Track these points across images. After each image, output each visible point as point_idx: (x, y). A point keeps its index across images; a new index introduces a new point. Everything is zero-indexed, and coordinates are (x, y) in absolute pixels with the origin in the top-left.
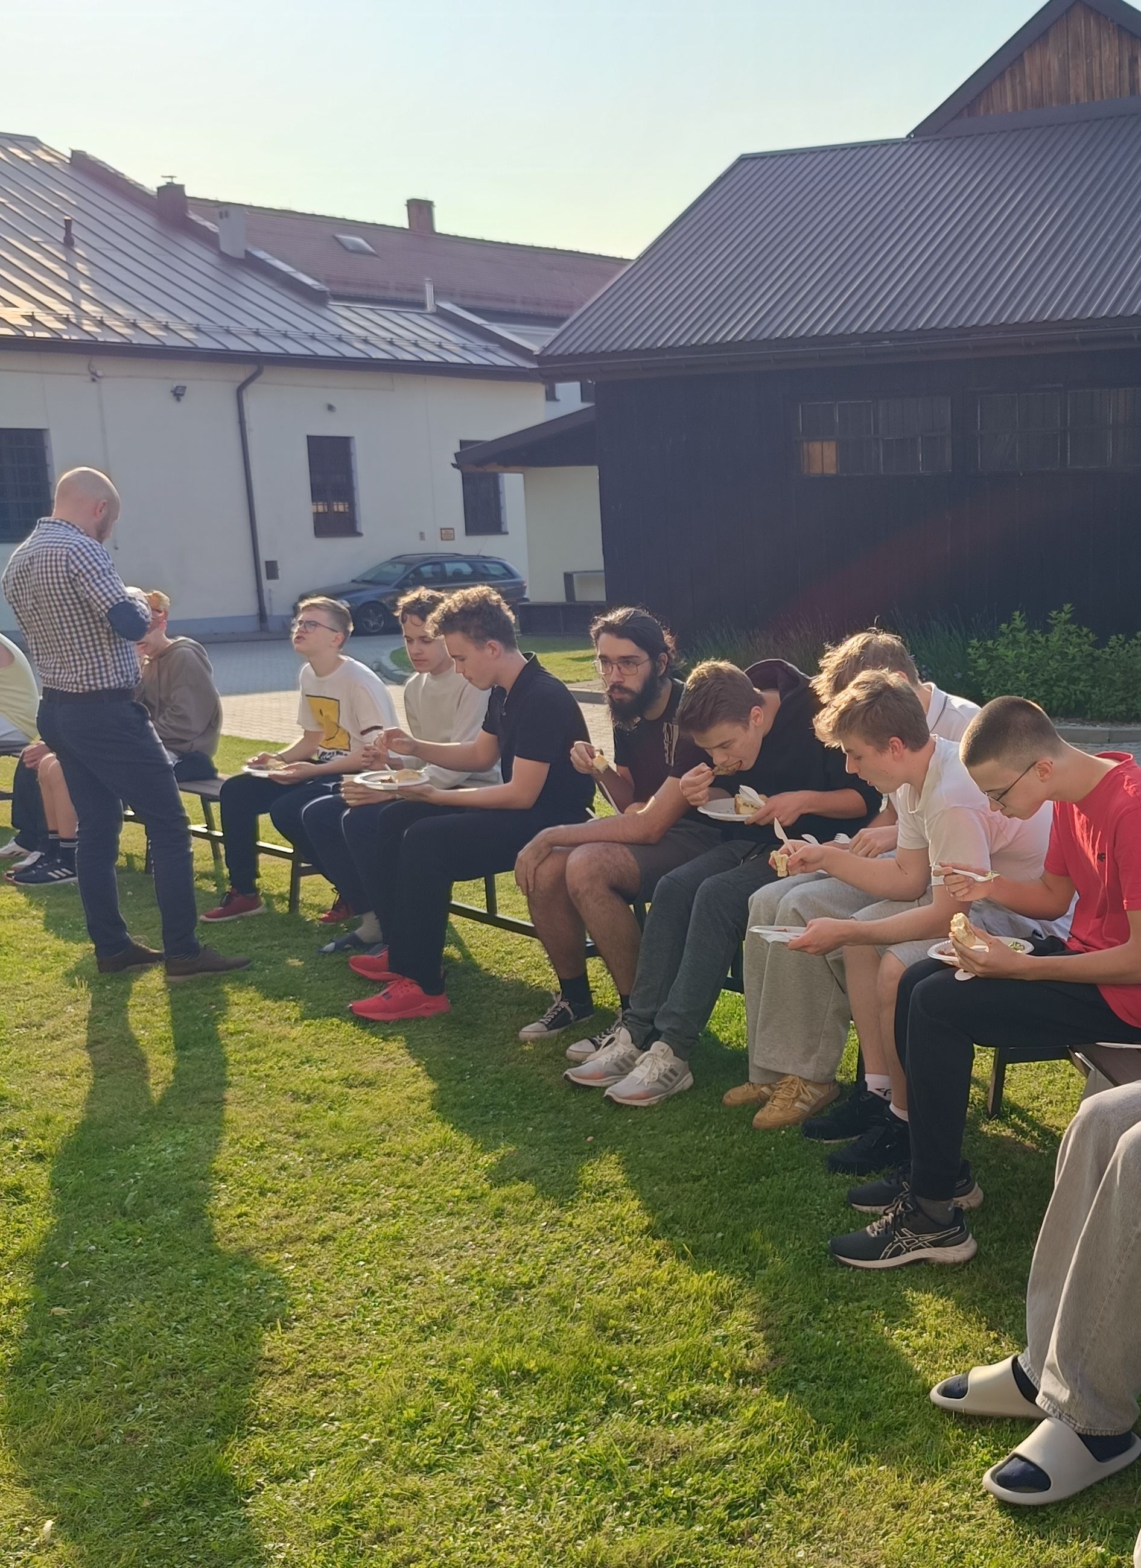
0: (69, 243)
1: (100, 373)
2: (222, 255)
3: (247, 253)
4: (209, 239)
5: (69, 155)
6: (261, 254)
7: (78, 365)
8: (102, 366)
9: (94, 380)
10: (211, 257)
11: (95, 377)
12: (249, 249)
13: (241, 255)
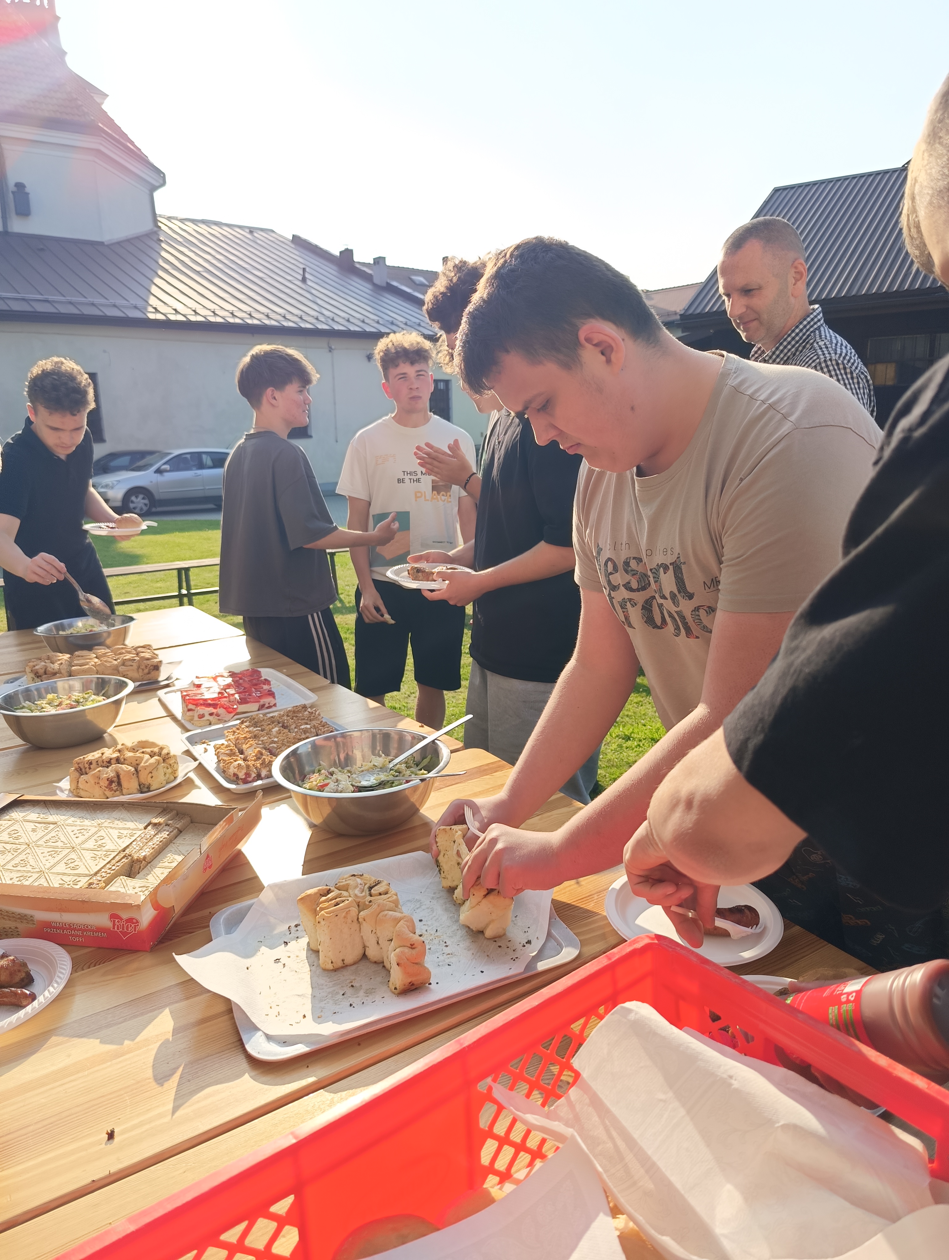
0: (304, 280)
1: (333, 347)
2: (374, 285)
3: (388, 283)
4: (367, 278)
5: (291, 238)
6: (395, 284)
7: (323, 342)
8: (335, 343)
9: (330, 351)
10: (369, 286)
11: (331, 350)
12: (388, 281)
13: (384, 285)
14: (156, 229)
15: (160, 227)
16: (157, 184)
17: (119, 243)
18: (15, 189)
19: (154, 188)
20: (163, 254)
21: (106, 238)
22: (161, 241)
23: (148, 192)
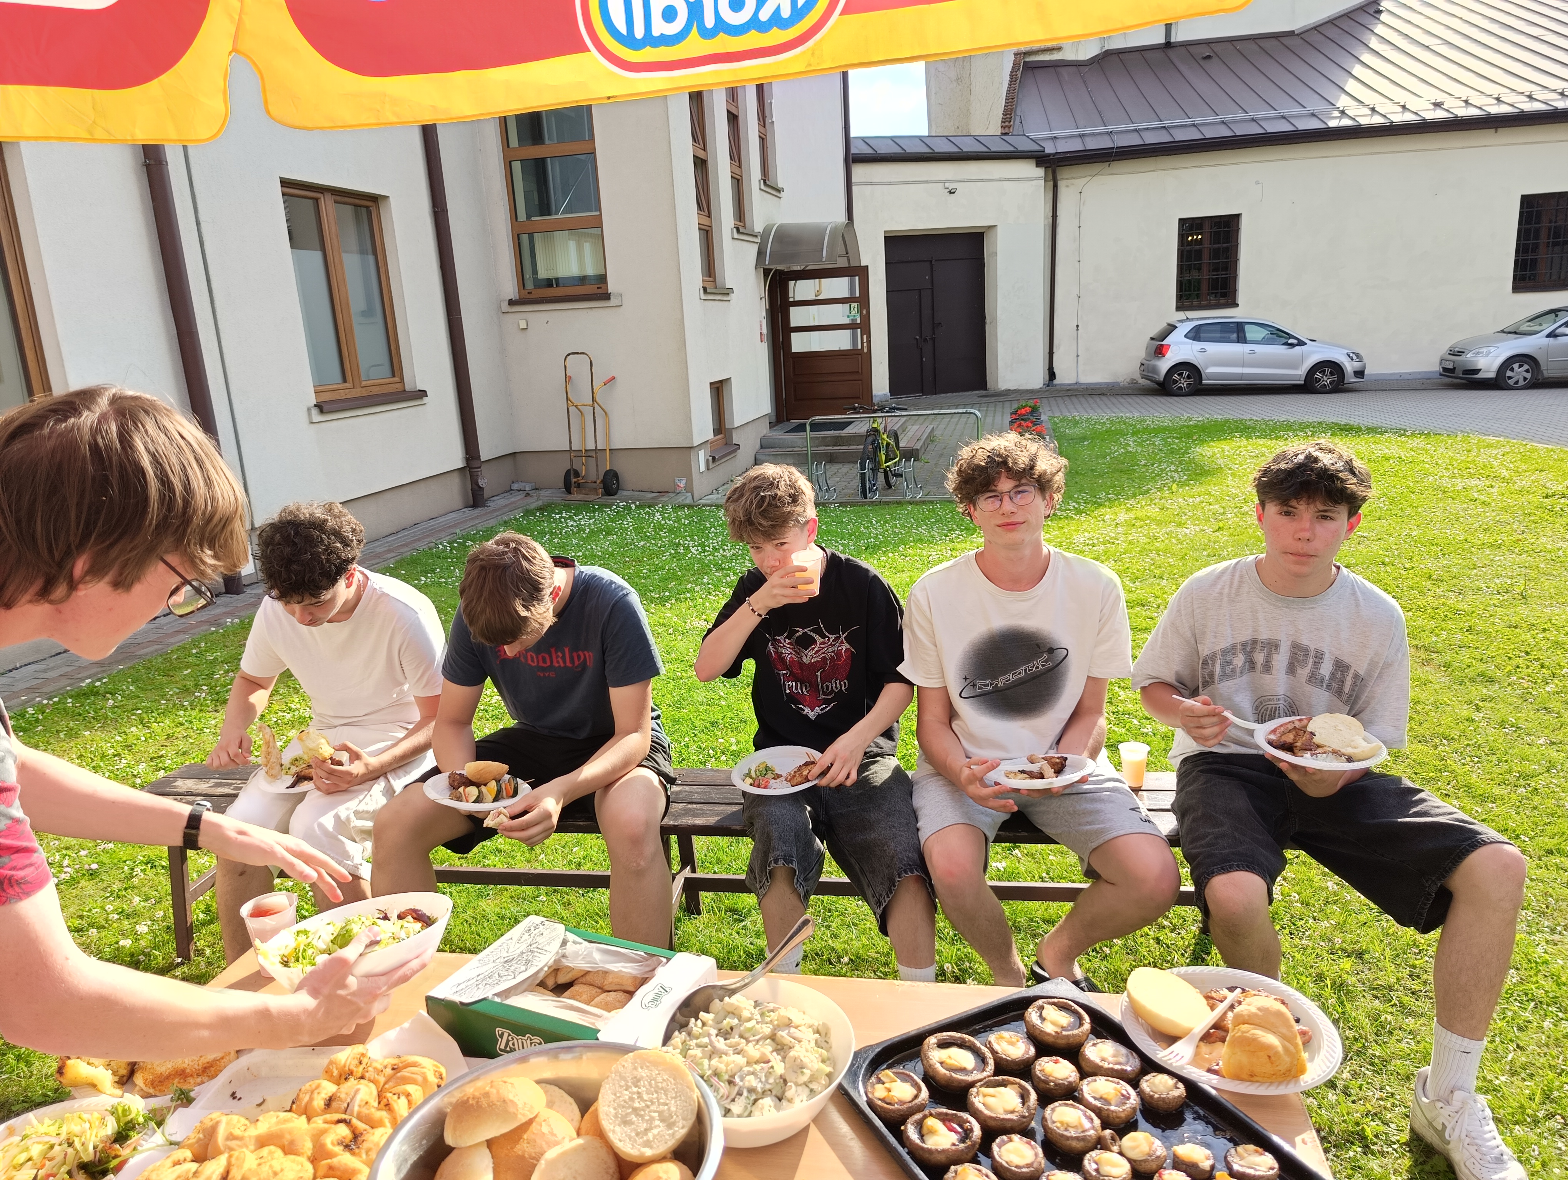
20: (1379, 29)
21: (1301, 23)
22: (1380, 11)
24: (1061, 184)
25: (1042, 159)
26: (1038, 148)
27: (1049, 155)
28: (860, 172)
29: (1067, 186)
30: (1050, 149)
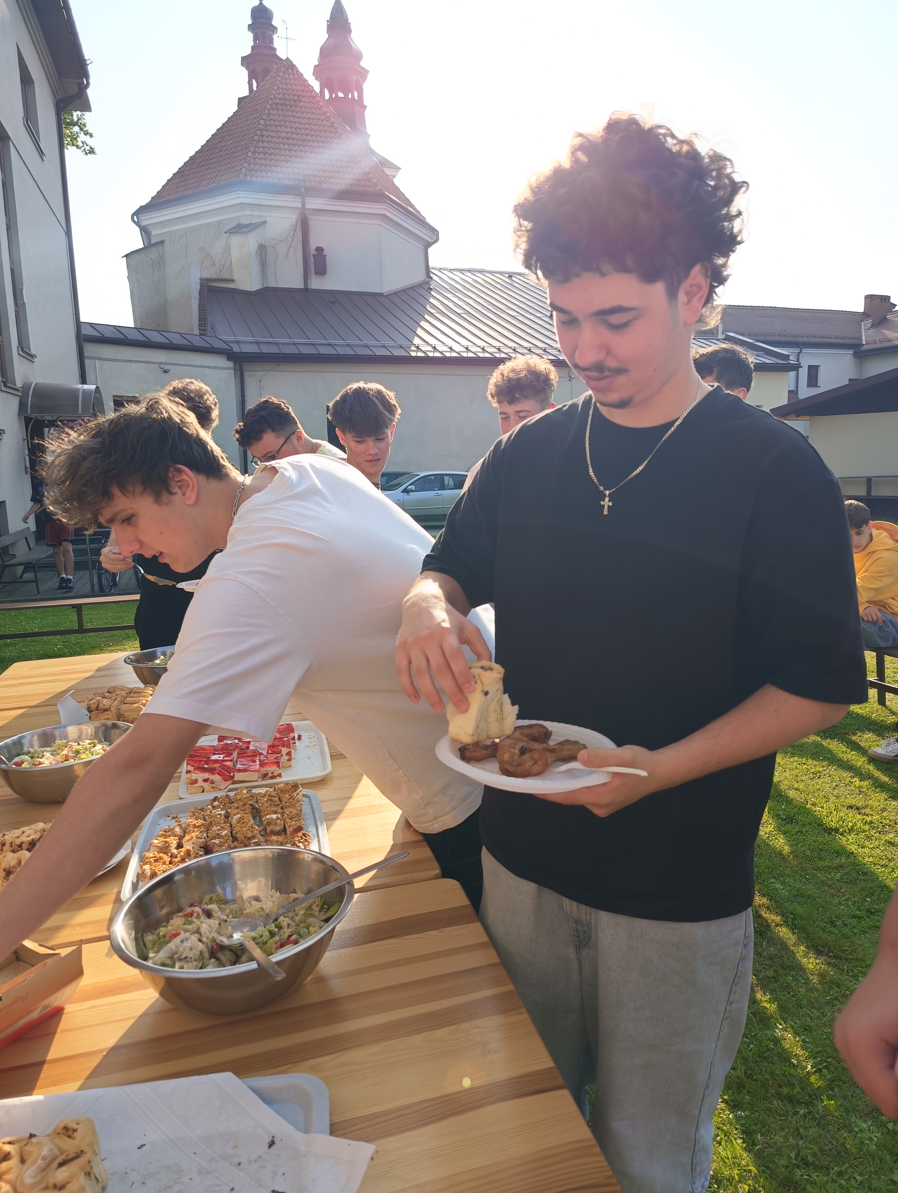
11: (571, 380)
14: (428, 279)
15: (431, 278)
16: (431, 241)
17: (396, 294)
18: (315, 252)
19: (428, 245)
20: (432, 300)
21: (386, 289)
22: (431, 289)
23: (423, 248)
24: (246, 374)
25: (230, 355)
26: (227, 347)
27: (236, 353)
28: (90, 349)
29: (250, 376)
30: (236, 349)
